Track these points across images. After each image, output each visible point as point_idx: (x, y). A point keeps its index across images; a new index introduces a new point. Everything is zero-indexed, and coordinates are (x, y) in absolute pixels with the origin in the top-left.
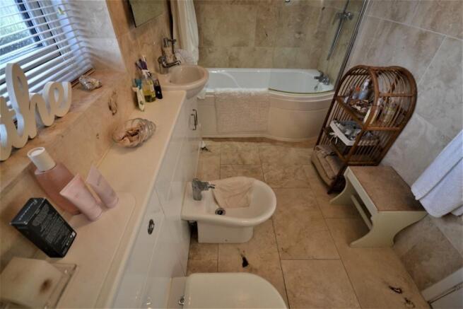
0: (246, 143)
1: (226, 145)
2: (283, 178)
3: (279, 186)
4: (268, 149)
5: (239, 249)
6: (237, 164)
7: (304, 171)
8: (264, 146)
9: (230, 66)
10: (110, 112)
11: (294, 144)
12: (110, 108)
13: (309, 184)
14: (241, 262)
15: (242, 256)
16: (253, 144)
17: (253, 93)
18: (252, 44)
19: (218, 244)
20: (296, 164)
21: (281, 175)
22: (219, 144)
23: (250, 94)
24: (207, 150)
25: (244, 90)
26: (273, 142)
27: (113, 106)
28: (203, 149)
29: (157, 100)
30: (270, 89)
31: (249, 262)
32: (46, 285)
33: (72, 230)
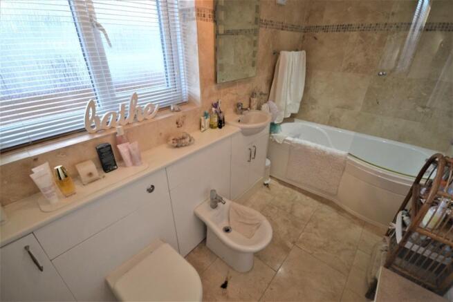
0: (308, 198)
1: (288, 191)
2: (320, 247)
3: (309, 251)
4: (328, 213)
5: (228, 272)
6: (285, 210)
7: (354, 256)
8: (326, 208)
9: (329, 124)
10: (176, 125)
11: (364, 224)
12: (177, 123)
13: (349, 271)
14: (223, 282)
15: (227, 278)
16: (315, 202)
17: (328, 152)
18: (358, 109)
19: (218, 257)
20: (350, 244)
21: (322, 243)
22: (282, 187)
23: (324, 152)
24: (268, 187)
25: (321, 147)
26: (339, 210)
27: (180, 122)
28: (265, 185)
29: (218, 129)
30: (349, 154)
31: (228, 288)
32: (90, 174)
33: (116, 165)
